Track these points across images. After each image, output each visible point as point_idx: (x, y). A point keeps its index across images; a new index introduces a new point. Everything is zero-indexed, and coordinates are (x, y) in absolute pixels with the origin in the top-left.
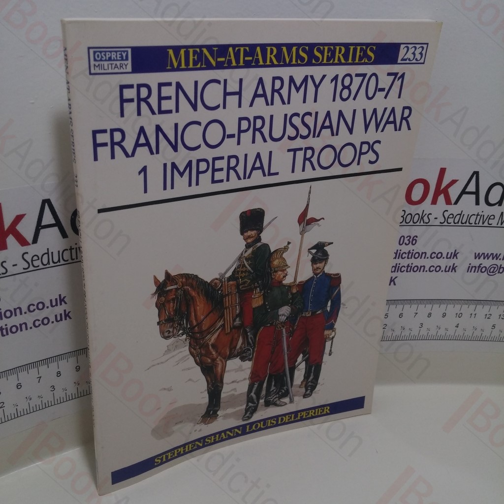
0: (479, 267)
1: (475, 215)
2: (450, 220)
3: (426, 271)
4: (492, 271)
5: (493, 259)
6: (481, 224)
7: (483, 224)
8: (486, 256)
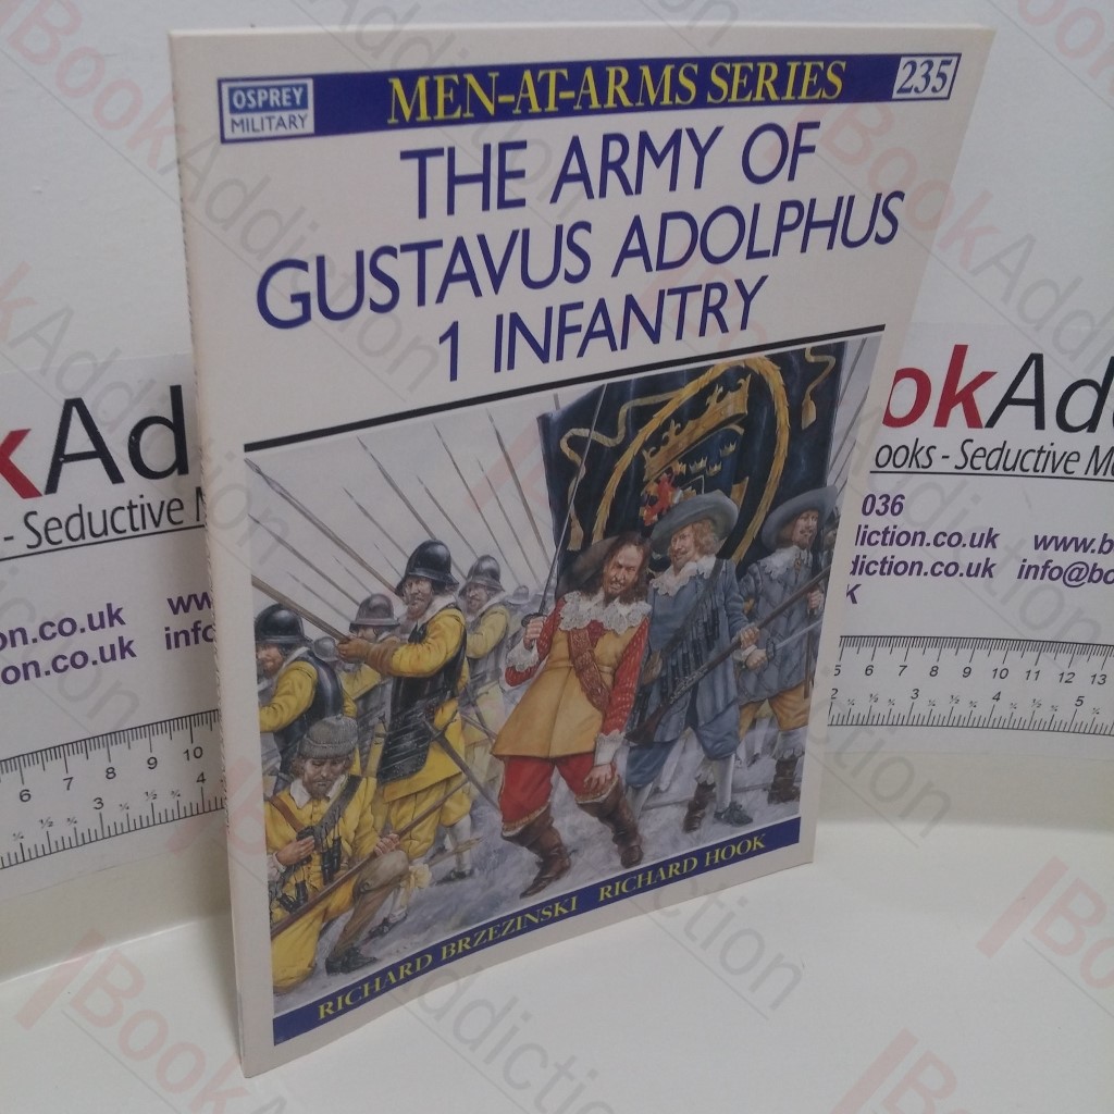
0: (1045, 567)
1: (1034, 451)
2: (979, 462)
3: (926, 574)
4: (1074, 576)
5: (1076, 550)
6: (1048, 471)
7: (1053, 471)
8: (1064, 544)
